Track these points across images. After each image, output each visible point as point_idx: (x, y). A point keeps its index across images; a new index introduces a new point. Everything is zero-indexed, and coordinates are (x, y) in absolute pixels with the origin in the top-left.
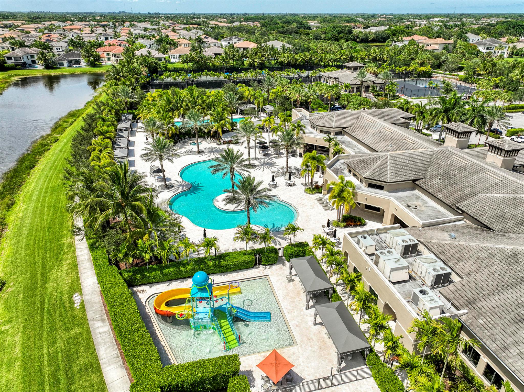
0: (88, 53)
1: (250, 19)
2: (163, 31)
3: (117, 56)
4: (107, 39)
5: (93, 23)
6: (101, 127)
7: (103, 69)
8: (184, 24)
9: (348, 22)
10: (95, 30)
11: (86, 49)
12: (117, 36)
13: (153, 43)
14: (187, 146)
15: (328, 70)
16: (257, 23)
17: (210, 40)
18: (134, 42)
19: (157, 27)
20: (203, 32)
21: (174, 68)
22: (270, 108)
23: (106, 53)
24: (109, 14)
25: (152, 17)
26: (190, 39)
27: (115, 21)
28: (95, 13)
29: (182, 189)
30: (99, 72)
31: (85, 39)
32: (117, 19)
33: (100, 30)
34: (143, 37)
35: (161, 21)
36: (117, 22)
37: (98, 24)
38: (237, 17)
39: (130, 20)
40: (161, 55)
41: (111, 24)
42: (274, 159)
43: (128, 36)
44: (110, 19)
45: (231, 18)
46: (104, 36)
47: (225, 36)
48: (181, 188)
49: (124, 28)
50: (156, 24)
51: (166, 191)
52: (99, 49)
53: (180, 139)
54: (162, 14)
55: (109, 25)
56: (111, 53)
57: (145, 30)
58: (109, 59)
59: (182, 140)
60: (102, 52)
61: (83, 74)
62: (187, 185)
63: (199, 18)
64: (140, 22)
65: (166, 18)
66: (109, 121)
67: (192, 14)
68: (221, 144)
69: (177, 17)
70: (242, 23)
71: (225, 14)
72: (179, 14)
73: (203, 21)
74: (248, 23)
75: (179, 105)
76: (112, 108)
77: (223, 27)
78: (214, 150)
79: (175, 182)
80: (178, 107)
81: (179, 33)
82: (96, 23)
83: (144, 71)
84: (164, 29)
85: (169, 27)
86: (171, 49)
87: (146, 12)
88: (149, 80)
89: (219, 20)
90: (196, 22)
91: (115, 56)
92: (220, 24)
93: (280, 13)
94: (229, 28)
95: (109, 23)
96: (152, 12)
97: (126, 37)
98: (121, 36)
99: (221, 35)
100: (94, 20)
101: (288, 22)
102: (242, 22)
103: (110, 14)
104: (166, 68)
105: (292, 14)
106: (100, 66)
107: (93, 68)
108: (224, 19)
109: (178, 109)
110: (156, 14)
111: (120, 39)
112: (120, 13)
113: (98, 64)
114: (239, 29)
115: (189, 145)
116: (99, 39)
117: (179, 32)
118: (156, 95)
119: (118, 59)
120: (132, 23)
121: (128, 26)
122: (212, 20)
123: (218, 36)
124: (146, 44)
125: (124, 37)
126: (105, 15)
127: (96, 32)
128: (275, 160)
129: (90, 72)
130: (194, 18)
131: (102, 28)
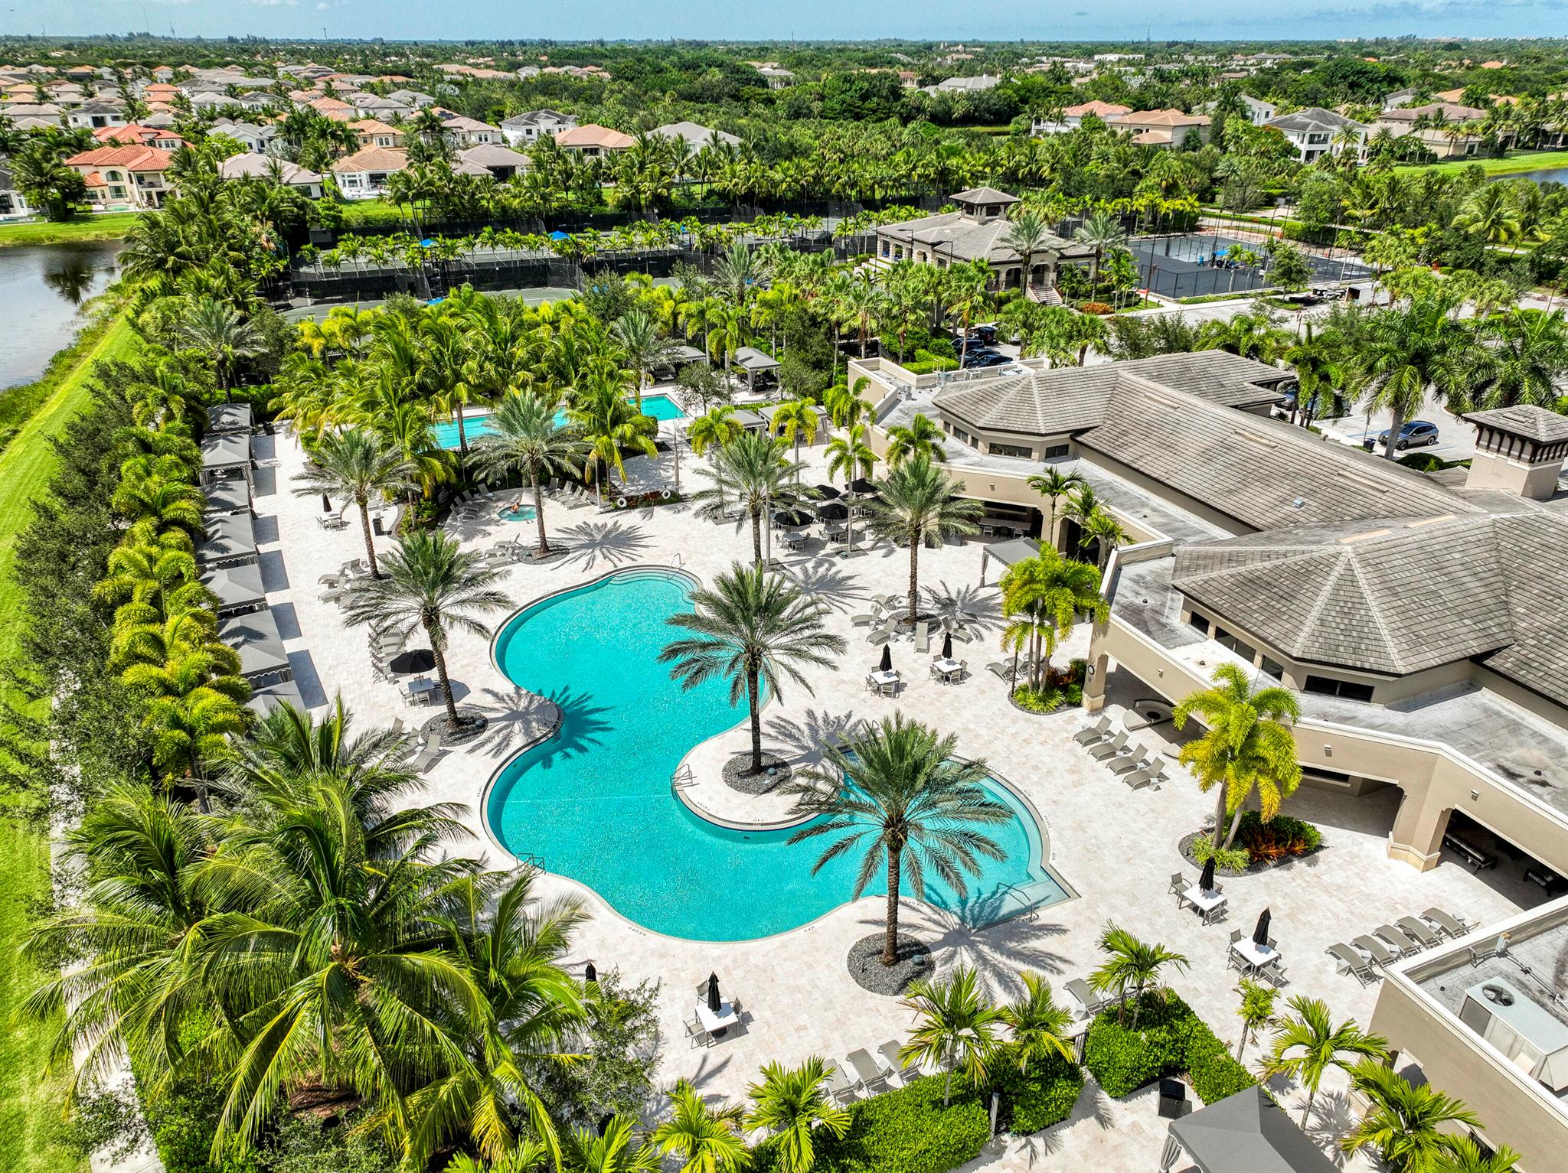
0: (39, 171)
1: (568, 58)
2: (295, 95)
3: (147, 180)
4: (99, 122)
5: (43, 69)
6: (140, 478)
7: (100, 229)
8: (360, 73)
9: (872, 66)
10: (51, 93)
11: (31, 157)
12: (134, 111)
13: (271, 133)
14: (489, 522)
15: (893, 215)
16: (593, 68)
17: (464, 123)
18: (202, 133)
19: (273, 82)
20: (432, 100)
21: (367, 220)
22: (754, 359)
23: (103, 172)
24: (93, 42)
25: (245, 51)
26: (397, 120)
27: (118, 65)
28: (45, 39)
29: (527, 731)
30: (85, 239)
31: (21, 124)
32: (126, 57)
33: (70, 92)
34: (232, 115)
35: (279, 64)
36: (126, 65)
37: (62, 74)
38: (524, 53)
39: (172, 59)
40: (306, 176)
41: (105, 72)
42: (837, 559)
43: (175, 110)
44: (100, 57)
45: (508, 54)
46: (87, 111)
47: (508, 111)
48: (518, 726)
49: (155, 87)
50: (263, 74)
51: (461, 749)
52: (77, 158)
53: (457, 500)
54: (276, 42)
55: (100, 77)
56: (123, 171)
57: (232, 91)
58: (118, 191)
59: (463, 499)
60: (89, 169)
61: (25, 246)
62: (541, 708)
63: (403, 55)
64: (208, 65)
65: (293, 53)
66: (170, 452)
67: (374, 41)
68: (617, 509)
69: (331, 52)
70: (546, 70)
71: (482, 43)
72: (331, 42)
73: (418, 64)
74: (567, 68)
75: (448, 372)
76: (174, 389)
77: (491, 82)
78: (598, 537)
79: (489, 701)
80: (445, 378)
81: (350, 102)
82: (52, 70)
83: (264, 233)
84: (296, 88)
85: (310, 82)
86: (335, 154)
87: (223, 36)
88: (286, 267)
89: (471, 61)
90: (397, 67)
91: (140, 180)
92: (480, 74)
93: (649, 41)
94: (512, 85)
95: (98, 71)
96: (240, 35)
97: (170, 116)
98: (150, 113)
99: (496, 108)
100: (45, 59)
101: (691, 66)
102: (546, 66)
103: (99, 42)
104: (337, 219)
105: (690, 43)
106: (86, 219)
107: (61, 226)
108: (483, 56)
109: (443, 385)
110: (255, 40)
111: (149, 120)
112: (131, 37)
113: (79, 208)
114: (548, 87)
115: (497, 523)
116: (71, 123)
117: (352, 96)
118: (336, 329)
119: (154, 190)
120: (182, 69)
121: (169, 81)
122: (448, 60)
123: (487, 111)
124: (248, 140)
125: (161, 113)
126: (81, 44)
127: (57, 100)
128: (844, 567)
129: (51, 239)
130: (386, 55)
131: (78, 87)
